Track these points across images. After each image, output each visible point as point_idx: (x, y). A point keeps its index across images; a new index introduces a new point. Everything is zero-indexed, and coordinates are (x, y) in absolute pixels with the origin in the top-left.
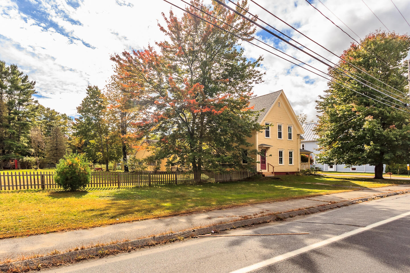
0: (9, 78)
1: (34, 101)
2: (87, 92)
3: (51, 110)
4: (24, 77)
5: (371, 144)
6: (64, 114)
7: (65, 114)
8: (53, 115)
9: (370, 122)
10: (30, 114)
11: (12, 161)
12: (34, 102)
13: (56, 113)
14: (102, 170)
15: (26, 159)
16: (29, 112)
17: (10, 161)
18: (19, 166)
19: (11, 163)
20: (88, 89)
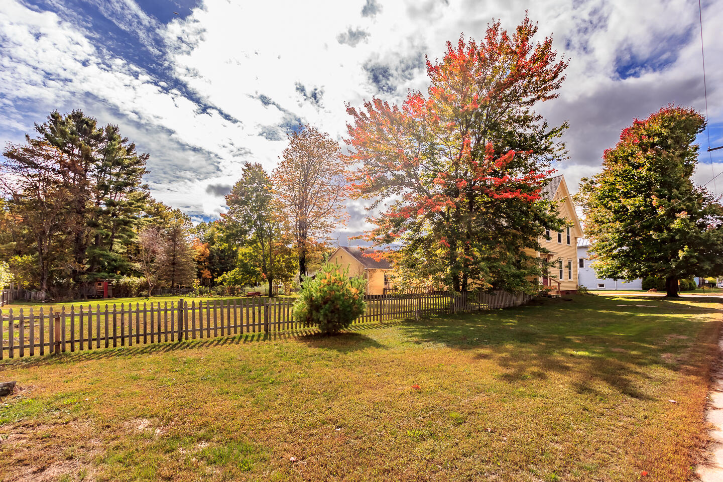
0: (102, 145)
1: (142, 185)
2: (243, 173)
3: (156, 202)
4: (129, 147)
5: (685, 249)
6: (176, 210)
7: (178, 210)
8: (160, 210)
9: (682, 219)
10: (135, 207)
11: (100, 284)
12: (142, 187)
13: (166, 208)
14: (260, 296)
15: (125, 279)
16: (133, 204)
17: (96, 284)
18: (110, 292)
19: (98, 287)
20: (246, 168)
